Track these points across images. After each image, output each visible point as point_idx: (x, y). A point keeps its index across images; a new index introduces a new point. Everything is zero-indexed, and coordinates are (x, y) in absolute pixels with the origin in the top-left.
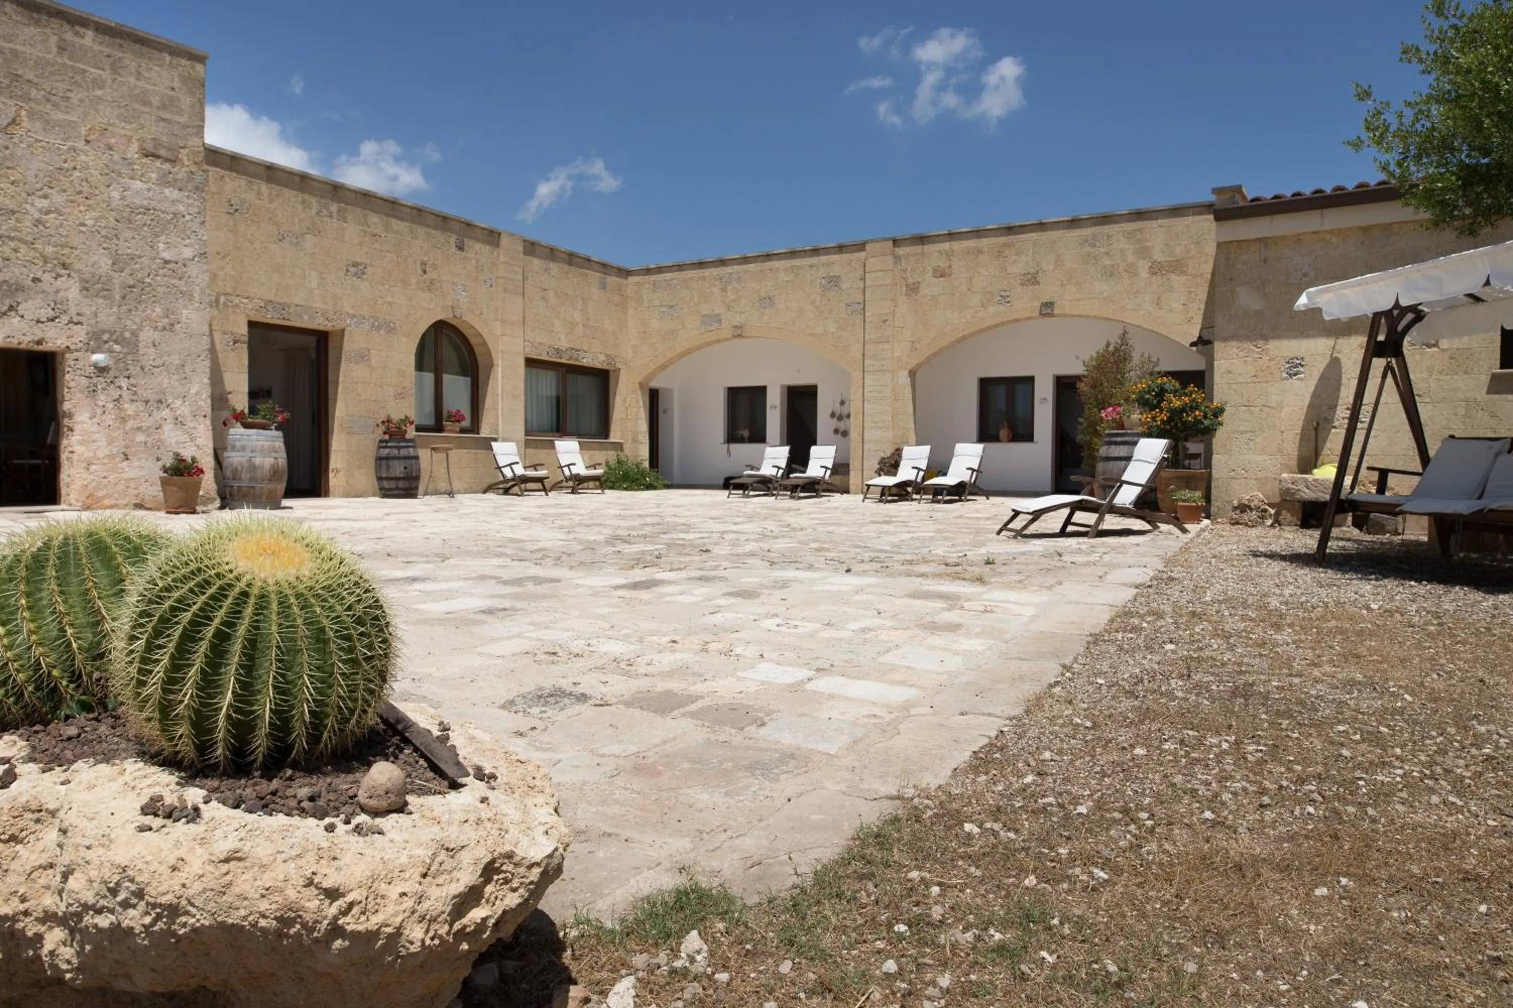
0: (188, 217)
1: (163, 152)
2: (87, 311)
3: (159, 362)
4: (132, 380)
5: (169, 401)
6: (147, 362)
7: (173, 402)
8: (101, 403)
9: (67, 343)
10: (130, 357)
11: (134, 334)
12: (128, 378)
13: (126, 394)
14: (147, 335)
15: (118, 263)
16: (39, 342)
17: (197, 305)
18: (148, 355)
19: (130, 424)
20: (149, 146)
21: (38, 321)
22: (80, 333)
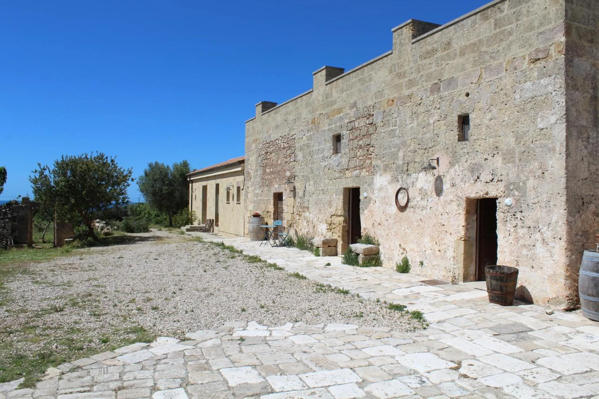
0: (554, 93)
1: (540, 56)
2: (504, 173)
3: (536, 200)
4: (523, 214)
5: (540, 227)
6: (530, 202)
7: (542, 228)
8: (508, 229)
9: (496, 193)
10: (522, 199)
11: (524, 183)
12: (521, 212)
13: (520, 224)
14: (531, 183)
15: (518, 139)
16: (487, 194)
17: (557, 156)
18: (531, 197)
19: (521, 242)
20: (534, 56)
21: (487, 183)
22: (501, 187)
